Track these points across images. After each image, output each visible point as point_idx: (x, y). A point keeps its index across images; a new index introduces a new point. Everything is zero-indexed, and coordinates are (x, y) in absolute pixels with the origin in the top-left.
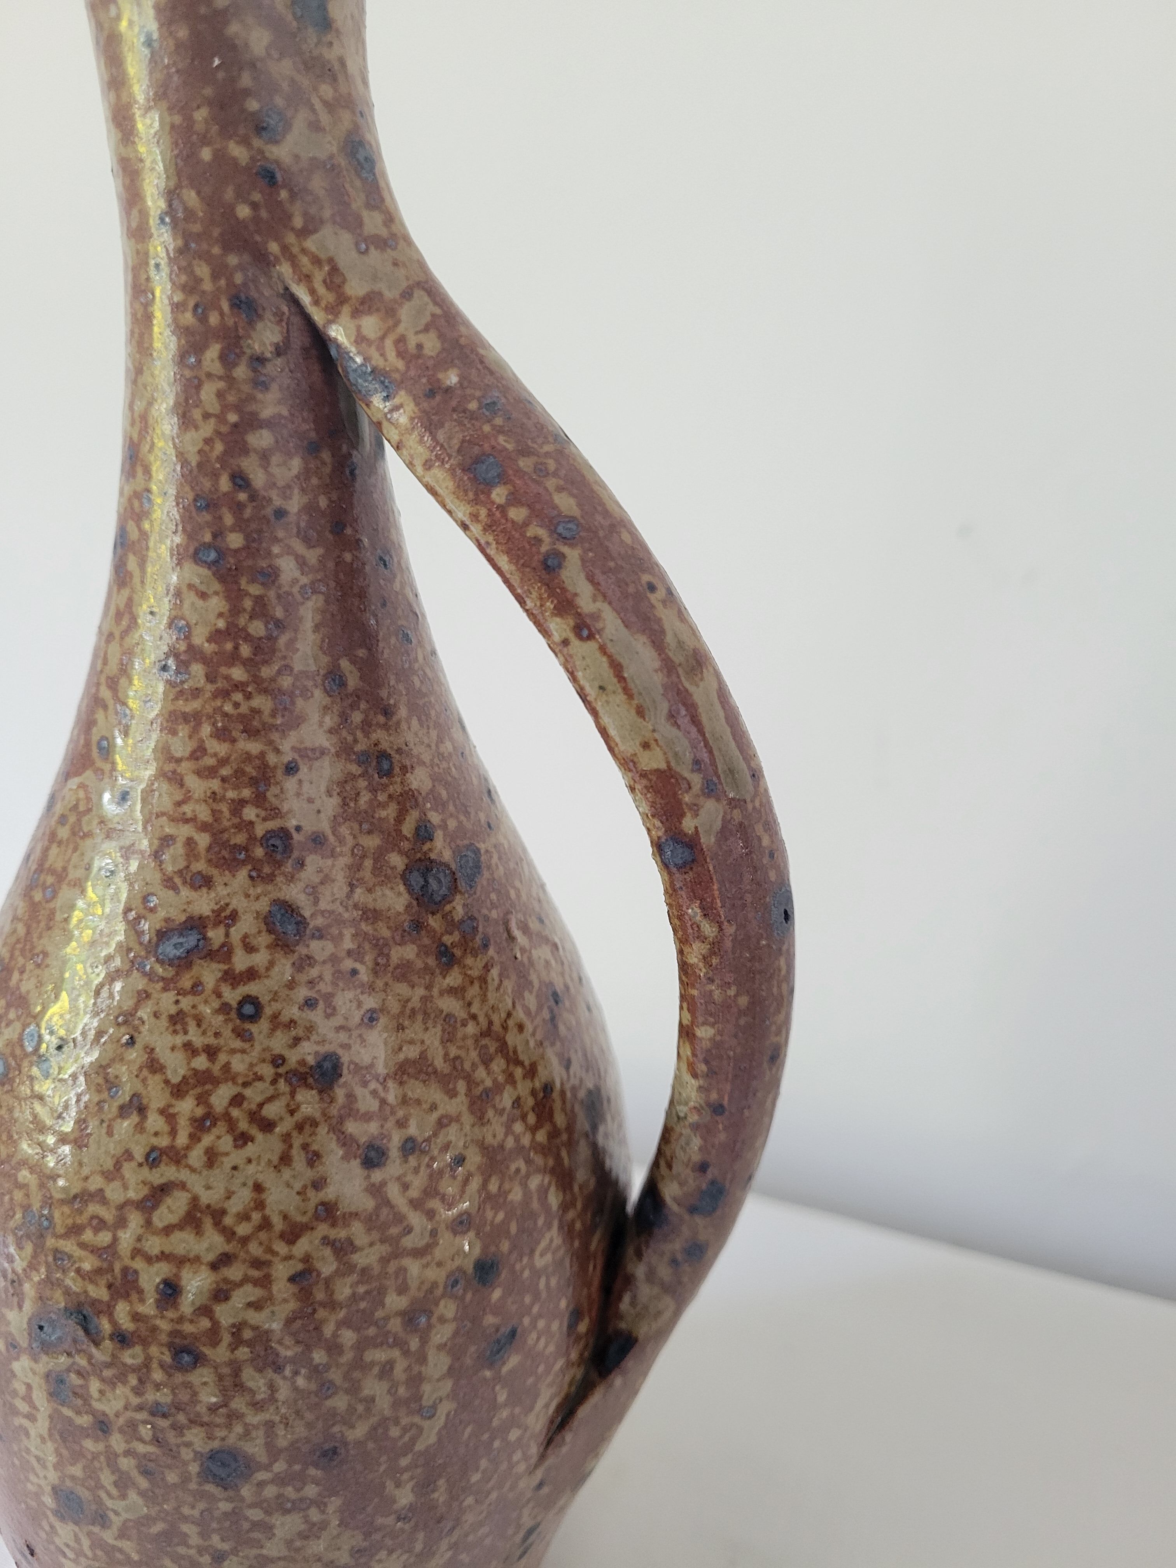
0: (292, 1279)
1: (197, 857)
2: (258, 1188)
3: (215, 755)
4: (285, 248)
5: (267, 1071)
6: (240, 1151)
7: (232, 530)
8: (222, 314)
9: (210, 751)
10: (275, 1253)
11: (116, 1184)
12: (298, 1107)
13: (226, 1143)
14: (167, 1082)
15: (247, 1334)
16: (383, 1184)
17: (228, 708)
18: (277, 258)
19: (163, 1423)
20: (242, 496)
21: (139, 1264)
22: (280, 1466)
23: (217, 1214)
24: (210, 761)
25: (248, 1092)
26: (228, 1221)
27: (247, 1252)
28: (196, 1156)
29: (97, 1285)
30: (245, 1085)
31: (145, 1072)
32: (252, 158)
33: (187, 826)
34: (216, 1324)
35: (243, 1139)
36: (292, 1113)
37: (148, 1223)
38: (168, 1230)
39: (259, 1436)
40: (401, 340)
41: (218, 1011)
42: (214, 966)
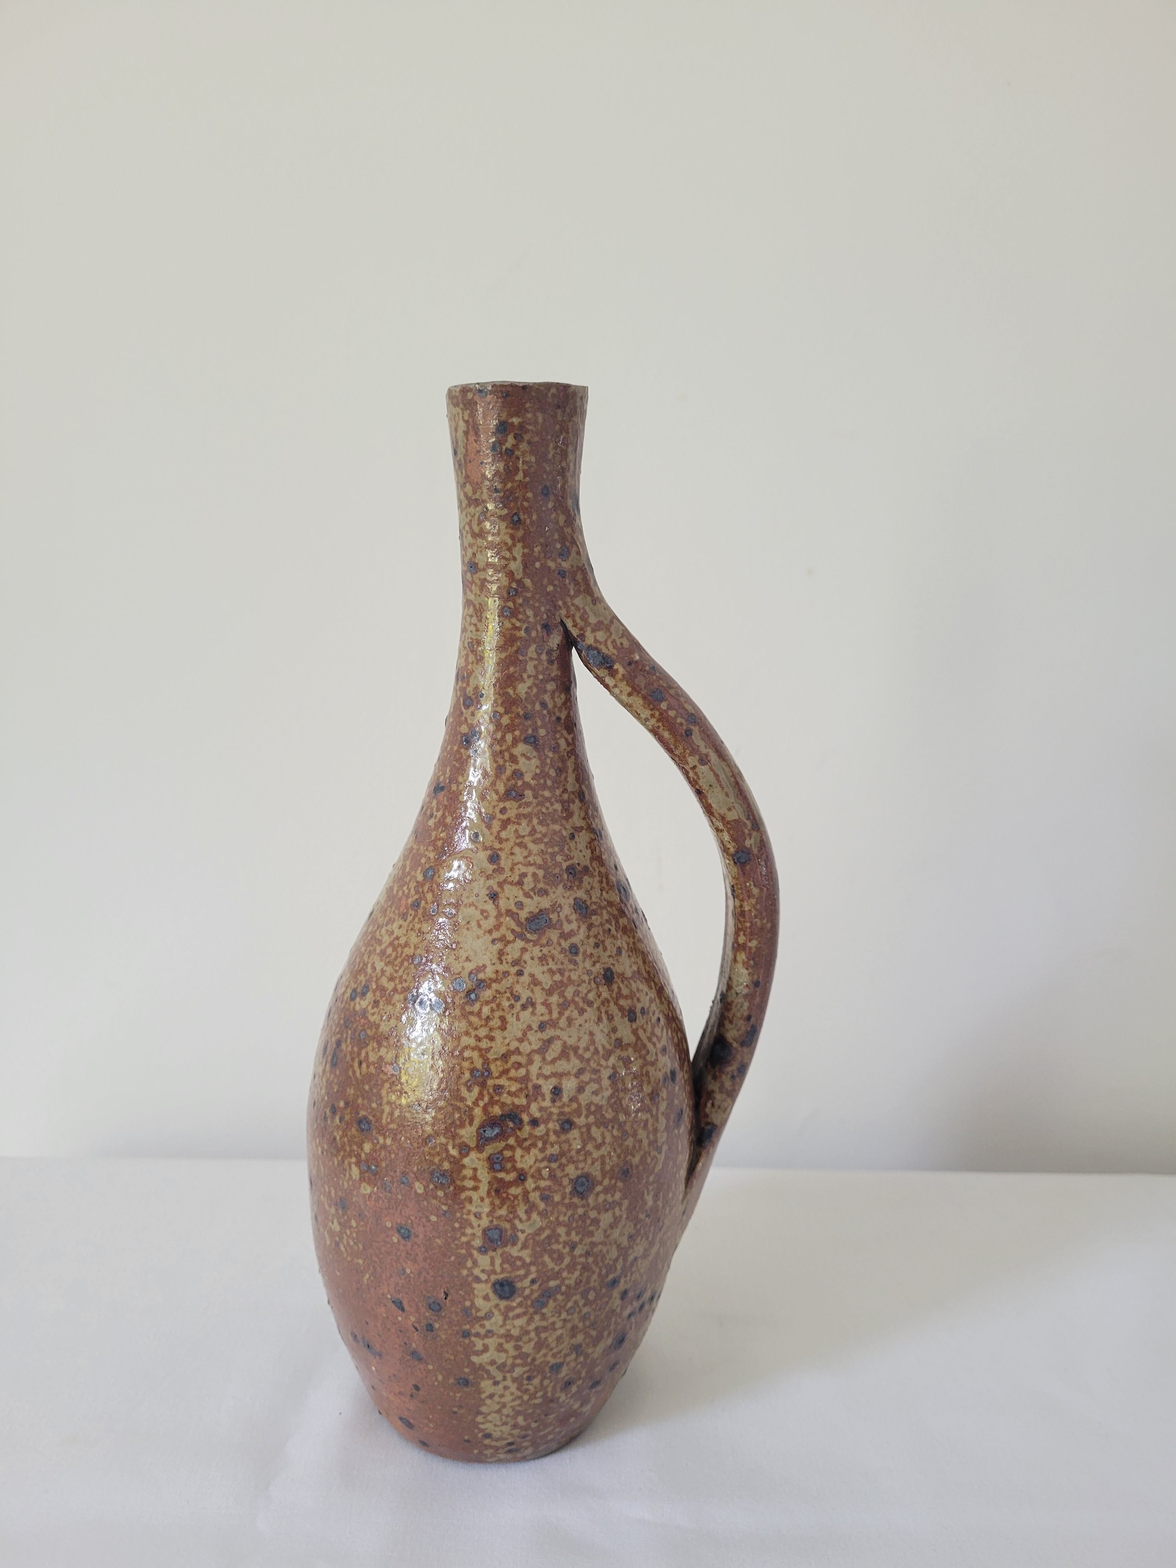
0: (609, 1078)
1: (539, 881)
2: (591, 1034)
3: (541, 832)
4: (565, 603)
5: (586, 978)
6: (582, 1017)
7: (541, 727)
8: (537, 631)
9: (538, 831)
10: (601, 1066)
11: (526, 1043)
12: (601, 994)
13: (575, 1014)
14: (543, 989)
15: (593, 1108)
16: (637, 1029)
17: (544, 810)
18: (560, 607)
19: (554, 1165)
20: (545, 712)
21: (541, 1082)
22: (606, 1182)
23: (575, 1049)
24: (538, 836)
25: (580, 989)
26: (580, 1052)
27: (590, 1066)
28: (563, 1022)
29: (519, 1097)
30: (579, 985)
31: (532, 986)
32: (556, 567)
33: (532, 868)
34: (579, 1105)
35: (582, 1012)
36: (599, 997)
37: (544, 1059)
38: (553, 1061)
39: (598, 1164)
40: (614, 641)
41: (561, 952)
42: (556, 931)
